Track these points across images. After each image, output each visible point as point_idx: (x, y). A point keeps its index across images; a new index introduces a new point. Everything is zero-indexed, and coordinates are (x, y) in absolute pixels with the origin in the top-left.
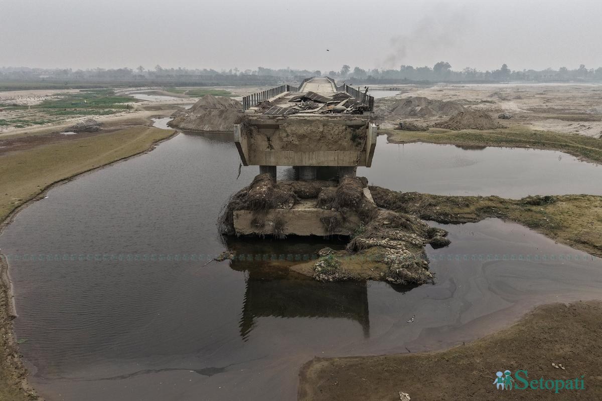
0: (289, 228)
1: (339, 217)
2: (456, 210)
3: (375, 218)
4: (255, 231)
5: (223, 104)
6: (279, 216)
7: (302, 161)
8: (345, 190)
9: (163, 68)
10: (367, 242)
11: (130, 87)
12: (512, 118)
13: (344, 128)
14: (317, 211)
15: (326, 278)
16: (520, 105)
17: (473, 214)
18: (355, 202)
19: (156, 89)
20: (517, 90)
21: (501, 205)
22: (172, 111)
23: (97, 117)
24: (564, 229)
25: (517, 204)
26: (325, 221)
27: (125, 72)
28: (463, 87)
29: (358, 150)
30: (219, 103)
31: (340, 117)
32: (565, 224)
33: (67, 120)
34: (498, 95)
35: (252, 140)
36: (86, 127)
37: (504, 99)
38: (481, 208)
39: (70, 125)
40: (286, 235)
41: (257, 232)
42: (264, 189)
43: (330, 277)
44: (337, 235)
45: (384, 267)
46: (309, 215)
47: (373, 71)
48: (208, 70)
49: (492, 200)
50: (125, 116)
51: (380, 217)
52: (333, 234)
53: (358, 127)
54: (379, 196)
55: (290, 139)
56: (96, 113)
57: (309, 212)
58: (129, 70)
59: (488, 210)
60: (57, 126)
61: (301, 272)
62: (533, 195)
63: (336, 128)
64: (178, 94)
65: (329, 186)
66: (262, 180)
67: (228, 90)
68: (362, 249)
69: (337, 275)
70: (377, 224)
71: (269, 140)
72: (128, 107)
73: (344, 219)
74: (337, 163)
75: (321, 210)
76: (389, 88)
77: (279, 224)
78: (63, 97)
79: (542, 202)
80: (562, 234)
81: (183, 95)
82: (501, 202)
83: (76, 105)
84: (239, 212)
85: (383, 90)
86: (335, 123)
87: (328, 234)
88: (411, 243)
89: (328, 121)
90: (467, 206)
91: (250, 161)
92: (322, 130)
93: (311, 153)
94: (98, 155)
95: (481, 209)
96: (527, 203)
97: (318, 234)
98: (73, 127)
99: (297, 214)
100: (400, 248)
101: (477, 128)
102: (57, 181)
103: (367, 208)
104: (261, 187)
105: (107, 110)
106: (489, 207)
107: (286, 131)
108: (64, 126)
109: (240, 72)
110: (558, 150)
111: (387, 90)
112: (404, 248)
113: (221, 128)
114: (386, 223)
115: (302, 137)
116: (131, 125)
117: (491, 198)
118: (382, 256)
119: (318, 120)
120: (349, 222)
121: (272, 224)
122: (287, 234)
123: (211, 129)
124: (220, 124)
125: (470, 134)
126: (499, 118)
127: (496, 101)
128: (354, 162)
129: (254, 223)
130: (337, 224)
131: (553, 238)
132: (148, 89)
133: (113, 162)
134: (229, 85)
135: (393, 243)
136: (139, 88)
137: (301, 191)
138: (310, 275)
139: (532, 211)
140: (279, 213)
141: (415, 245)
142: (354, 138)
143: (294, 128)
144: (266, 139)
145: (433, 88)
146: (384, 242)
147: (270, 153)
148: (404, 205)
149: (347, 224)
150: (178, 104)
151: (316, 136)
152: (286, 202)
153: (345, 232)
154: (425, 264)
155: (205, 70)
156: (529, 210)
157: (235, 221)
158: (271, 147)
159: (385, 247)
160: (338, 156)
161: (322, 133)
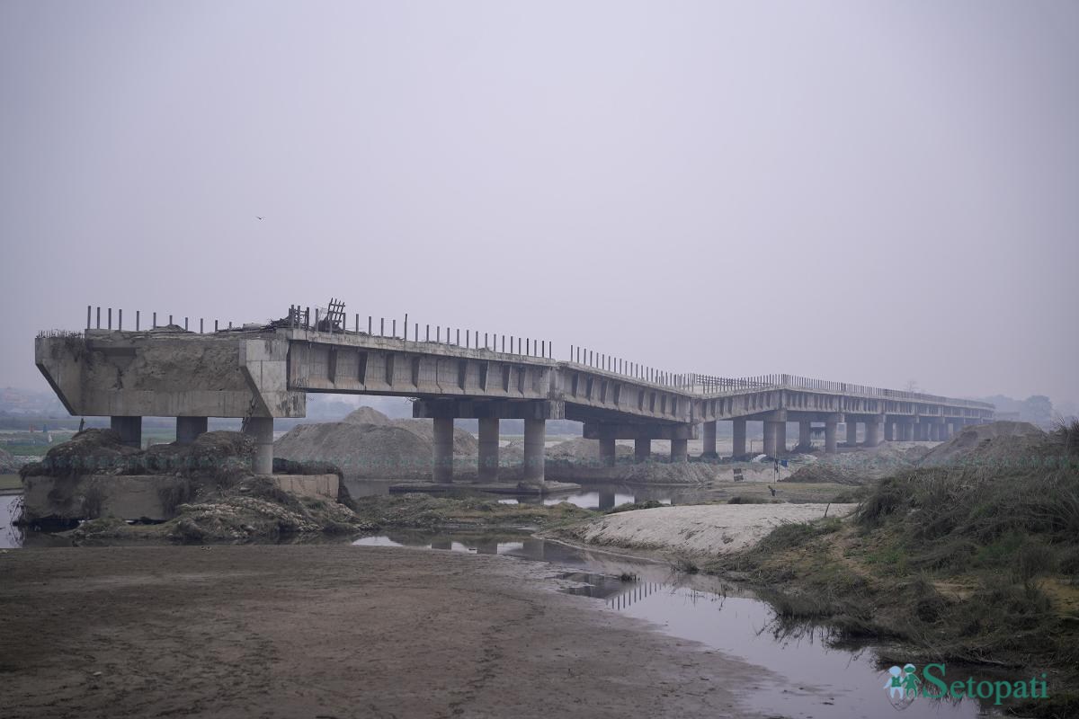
0: (109, 507)
4: (55, 513)
6: (96, 486)
14: (154, 479)
26: (165, 494)
35: (91, 374)
41: (58, 513)
46: (142, 485)
55: (149, 370)
57: (143, 480)
63: (223, 352)
71: (120, 374)
74: (222, 410)
75: (162, 477)
84: (33, 479)
86: (224, 345)
89: (213, 343)
92: (200, 356)
93: (181, 395)
97: (153, 518)
99: (125, 483)
107: (144, 359)
114: (243, 489)
115: (168, 367)
119: (197, 341)
129: (54, 497)
140: (97, 481)
143: (156, 353)
144: (116, 373)
151: (190, 366)
158: (120, 384)
160: (225, 400)
161: (201, 360)
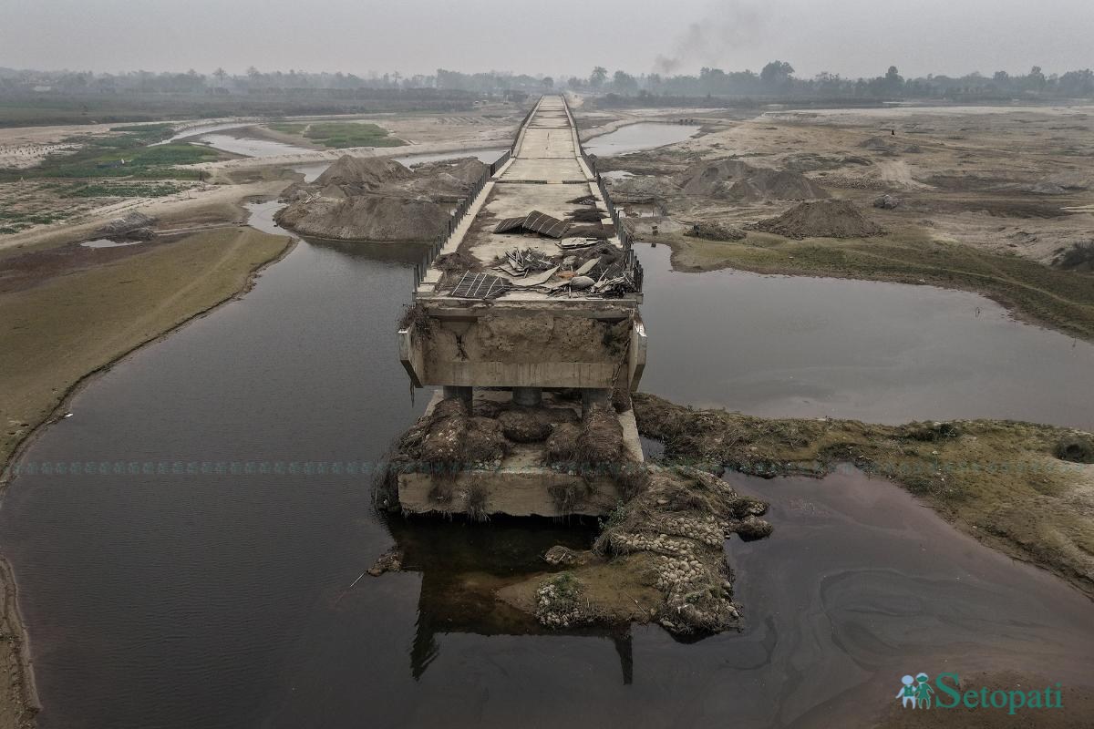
0: (494, 503)
1: (581, 486)
2: (786, 454)
3: (642, 490)
4: (435, 508)
5: (375, 172)
6: (477, 482)
7: (517, 378)
8: (592, 442)
9: (262, 71)
10: (629, 542)
11: (203, 117)
12: (897, 208)
13: (590, 323)
14: (542, 476)
15: (558, 620)
16: (916, 169)
17: (815, 462)
18: (608, 463)
19: (250, 121)
20: (912, 126)
21: (864, 440)
22: (282, 183)
23: (146, 201)
24: (969, 499)
25: (893, 437)
26: (558, 492)
27: (191, 80)
28: (815, 116)
29: (615, 362)
30: (367, 171)
31: (584, 303)
32: (972, 489)
33: (93, 212)
34: (876, 144)
35: (431, 343)
36: (127, 229)
37: (887, 154)
38: (830, 446)
39: (98, 223)
40: (489, 515)
41: (439, 509)
42: (452, 438)
43: (565, 617)
44: (578, 515)
45: (657, 597)
46: (529, 482)
47: (649, 77)
48: (345, 75)
49: (847, 430)
50: (196, 197)
51: (651, 490)
52: (570, 513)
53: (615, 321)
54: (652, 416)
55: (496, 342)
56: (143, 192)
57: (529, 476)
58: (199, 76)
59: (842, 450)
60: (75, 228)
61: (515, 605)
62: (921, 420)
63: (576, 324)
64: (291, 136)
65: (563, 421)
66: (447, 416)
67: (382, 125)
68: (619, 554)
69: (576, 614)
70: (647, 502)
71: (459, 340)
72: (202, 176)
73: (590, 491)
74: (577, 382)
75: (549, 473)
76: (677, 120)
77: (478, 497)
78: (80, 146)
79: (936, 436)
80: (965, 512)
81: (300, 138)
82: (865, 435)
83: (105, 170)
84: (408, 477)
85: (668, 123)
86: (575, 315)
87: (562, 514)
88: (705, 543)
89: (563, 312)
90: (805, 444)
91: (427, 378)
92: (551, 328)
93: (532, 366)
94: (154, 306)
95: (829, 449)
96: (909, 437)
97: (545, 514)
98: (104, 230)
99: (509, 479)
100: (685, 556)
101: (834, 236)
102: (84, 375)
103: (629, 473)
104: (446, 433)
105: (162, 183)
106: (843, 445)
107: (488, 328)
108: (87, 226)
109: (404, 78)
110: (975, 290)
111: (675, 123)
112: (692, 557)
113: (372, 234)
114: (661, 501)
115: (518, 338)
116: (210, 221)
117: (847, 425)
118: (654, 575)
119: (546, 310)
120: (599, 494)
121: (464, 496)
122: (491, 513)
123: (354, 236)
124: (370, 226)
125: (820, 248)
126: (875, 206)
127: (873, 159)
128: (607, 381)
129: (434, 494)
130: (578, 496)
131: (950, 520)
132: (235, 122)
133: (180, 324)
134: (385, 111)
135: (673, 544)
136: (218, 120)
137: (516, 430)
138: (531, 610)
139: (916, 455)
140: (477, 477)
141: (712, 546)
142: (608, 341)
143: (502, 324)
144: (455, 341)
145: (758, 119)
146: (657, 543)
147: (461, 365)
148: (694, 440)
149: (595, 498)
150: (291, 164)
151: (542, 338)
152: (489, 458)
153: (591, 511)
154: (726, 588)
155: (339, 75)
156: (912, 453)
157: (401, 491)
158: (463, 354)
159: (659, 554)
160: (580, 372)
161: (552, 331)
